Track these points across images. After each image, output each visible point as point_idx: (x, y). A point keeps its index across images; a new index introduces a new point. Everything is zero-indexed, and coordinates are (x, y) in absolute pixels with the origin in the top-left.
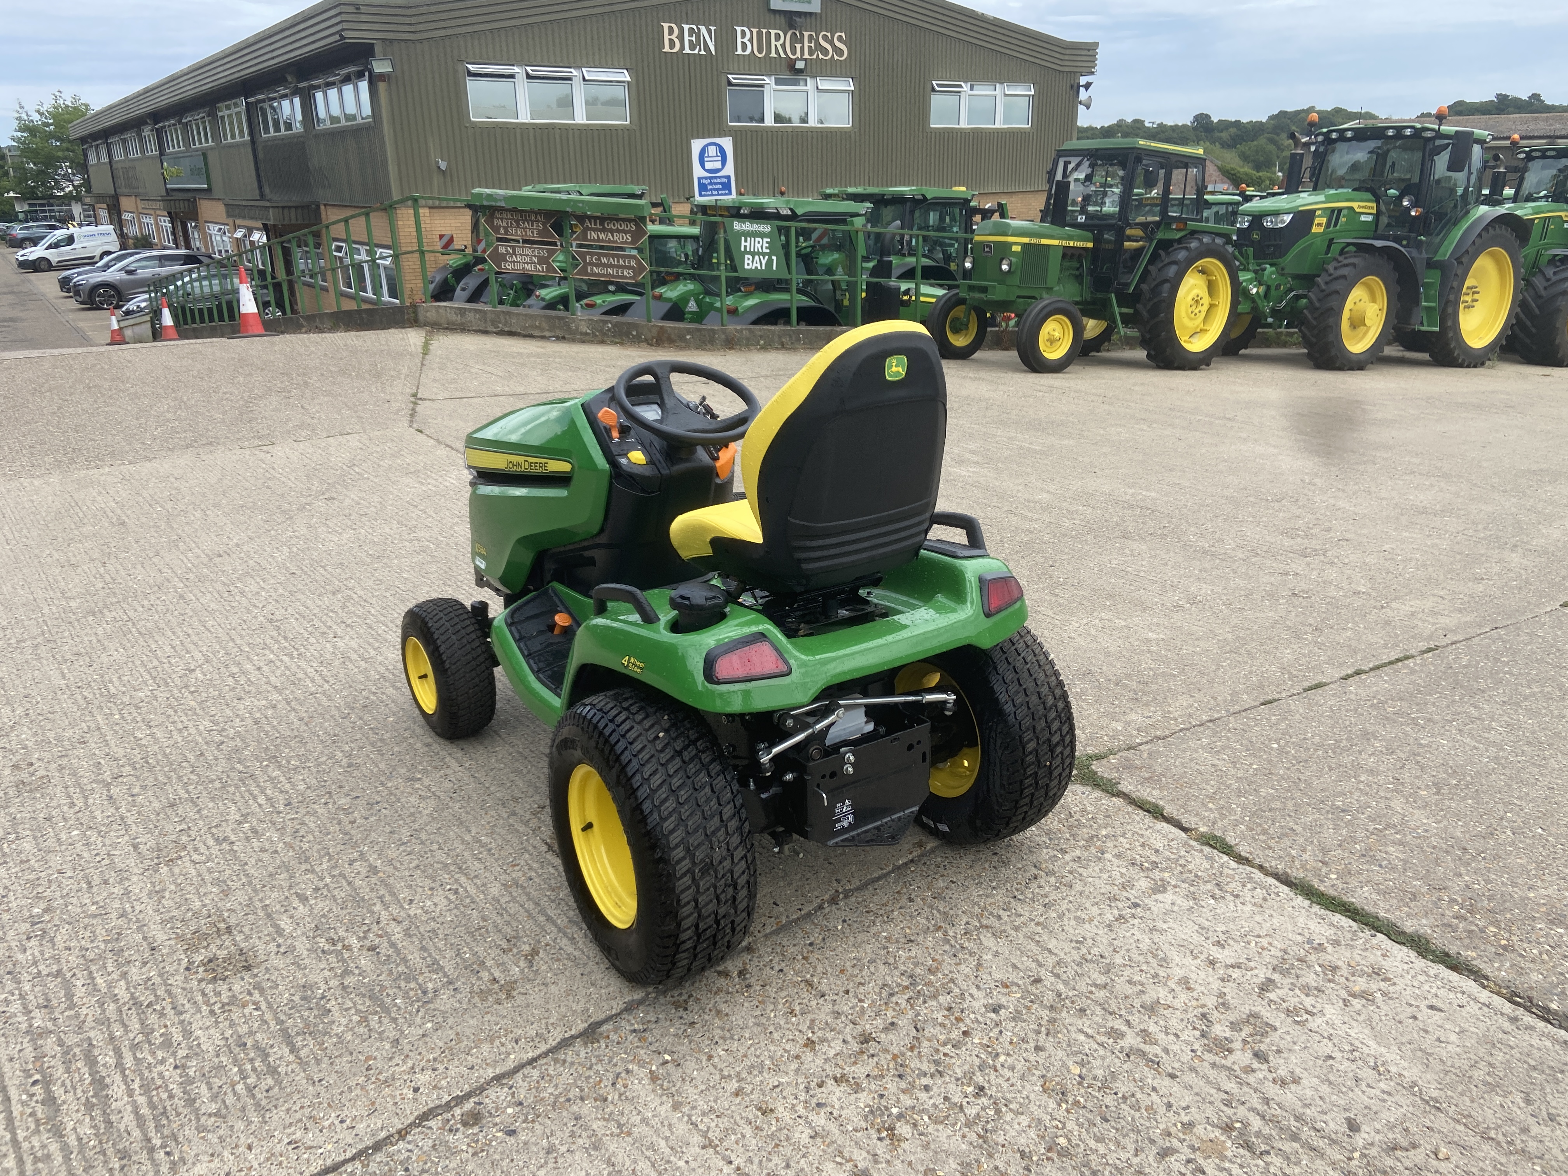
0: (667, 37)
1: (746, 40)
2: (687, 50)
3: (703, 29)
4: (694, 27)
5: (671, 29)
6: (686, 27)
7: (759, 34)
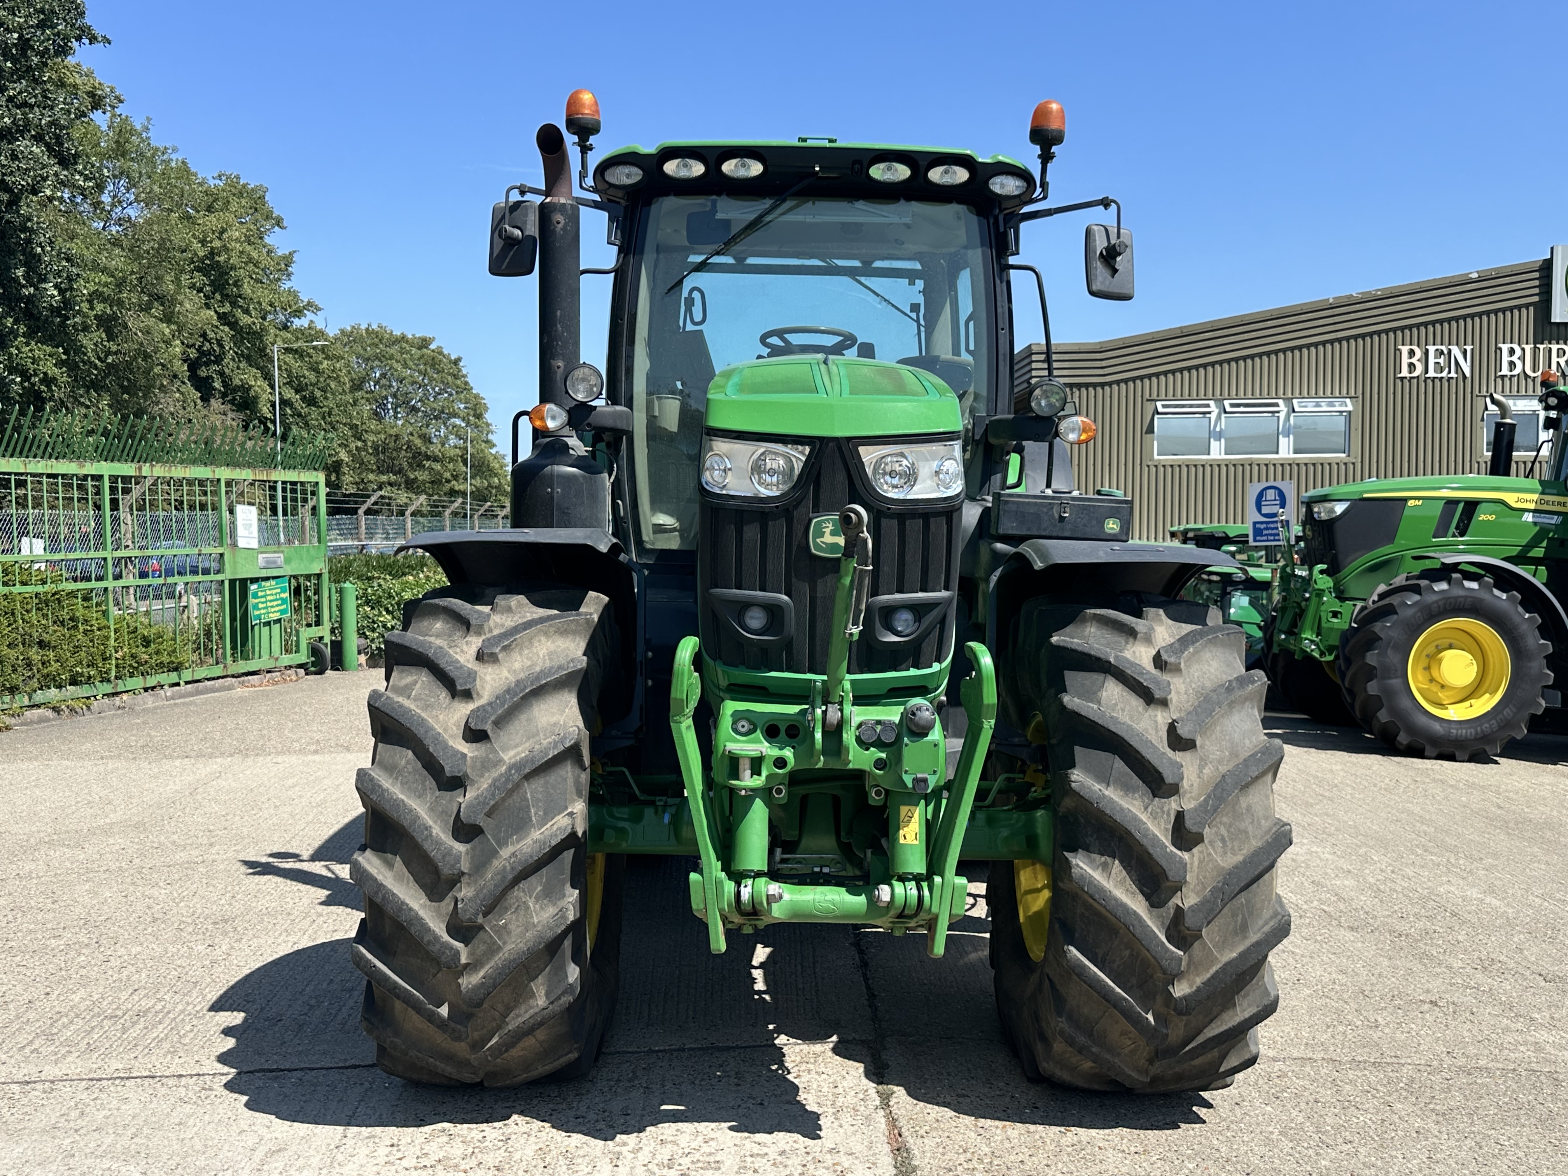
0: (1405, 361)
1: (1514, 358)
2: (1431, 373)
3: (1456, 351)
4: (1443, 348)
5: (1412, 353)
6: (1432, 349)
7: (1535, 350)
